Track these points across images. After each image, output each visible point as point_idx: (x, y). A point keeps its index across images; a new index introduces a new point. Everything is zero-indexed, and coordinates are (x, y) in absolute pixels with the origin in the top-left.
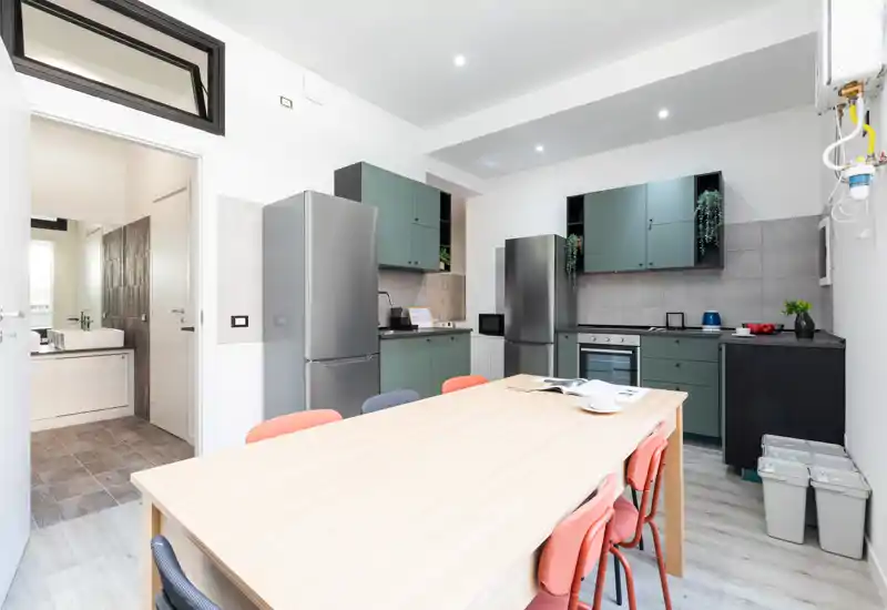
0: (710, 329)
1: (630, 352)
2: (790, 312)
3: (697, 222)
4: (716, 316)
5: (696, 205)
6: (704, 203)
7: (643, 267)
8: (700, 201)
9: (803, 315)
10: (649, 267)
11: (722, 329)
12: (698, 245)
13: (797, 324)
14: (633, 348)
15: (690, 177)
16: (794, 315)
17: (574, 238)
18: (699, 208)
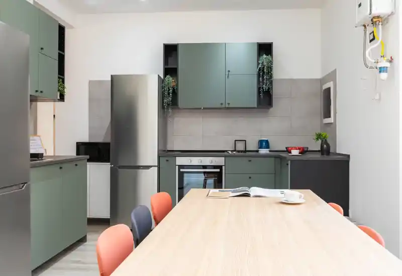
0: (263, 151)
1: (218, 170)
2: (317, 139)
3: (259, 75)
4: (267, 142)
5: (258, 64)
6: (263, 63)
7: (223, 106)
8: (260, 62)
9: (324, 142)
10: (227, 106)
11: (270, 151)
12: (259, 93)
13: (322, 147)
14: (220, 167)
15: (254, 43)
16: (320, 141)
17: (169, 79)
18: (260, 66)
